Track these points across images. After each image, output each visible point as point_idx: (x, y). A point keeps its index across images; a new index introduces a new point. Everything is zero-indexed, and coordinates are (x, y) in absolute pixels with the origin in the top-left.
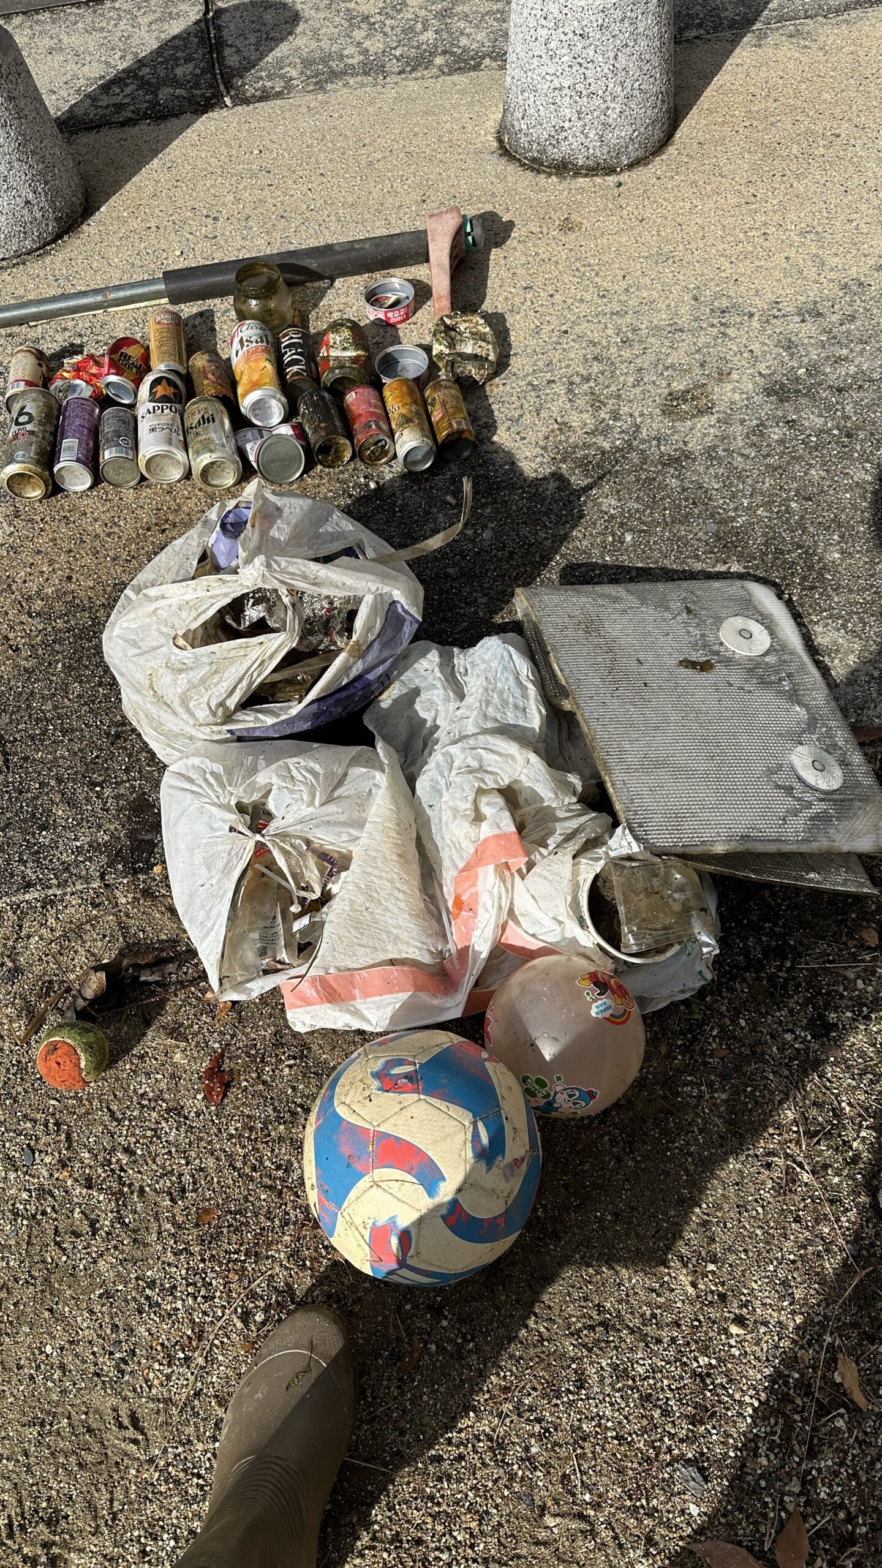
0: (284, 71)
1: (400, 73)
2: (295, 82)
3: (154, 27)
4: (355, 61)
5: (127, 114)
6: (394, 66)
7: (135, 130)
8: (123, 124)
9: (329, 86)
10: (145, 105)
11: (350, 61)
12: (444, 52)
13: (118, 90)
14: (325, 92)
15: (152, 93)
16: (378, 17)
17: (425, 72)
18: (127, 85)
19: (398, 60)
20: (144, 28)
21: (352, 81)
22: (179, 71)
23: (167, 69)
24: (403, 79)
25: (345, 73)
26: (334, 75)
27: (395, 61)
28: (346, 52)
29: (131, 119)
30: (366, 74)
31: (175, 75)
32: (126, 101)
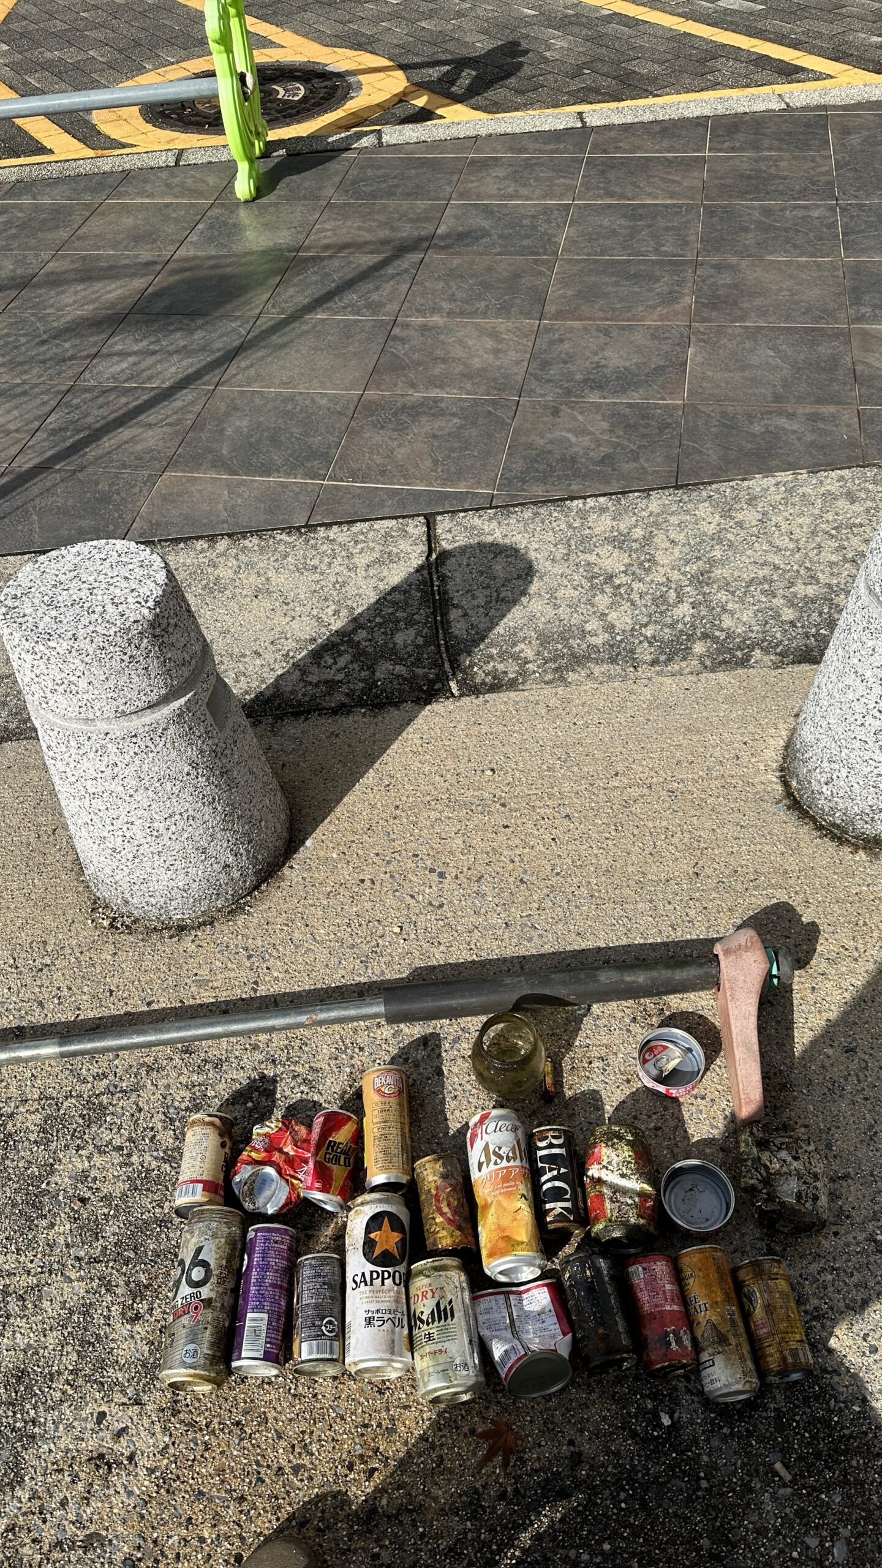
0: (517, 649)
1: (654, 663)
2: (530, 666)
3: (371, 572)
4: (598, 641)
5: (339, 697)
6: (645, 653)
7: (347, 722)
8: (335, 712)
9: (571, 676)
10: (361, 685)
11: (594, 640)
12: (705, 636)
13: (330, 661)
14: (567, 684)
15: (368, 669)
16: (624, 579)
17: (684, 664)
18: (340, 655)
19: (651, 644)
20: (362, 573)
21: (597, 670)
22: (400, 638)
23: (385, 633)
24: (658, 673)
25: (588, 658)
26: (578, 660)
27: (646, 645)
28: (588, 627)
29: (344, 705)
30: (613, 661)
31: (395, 644)
32: (340, 677)
